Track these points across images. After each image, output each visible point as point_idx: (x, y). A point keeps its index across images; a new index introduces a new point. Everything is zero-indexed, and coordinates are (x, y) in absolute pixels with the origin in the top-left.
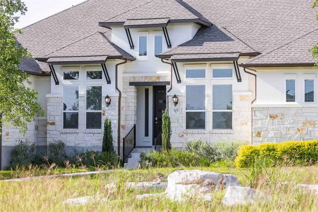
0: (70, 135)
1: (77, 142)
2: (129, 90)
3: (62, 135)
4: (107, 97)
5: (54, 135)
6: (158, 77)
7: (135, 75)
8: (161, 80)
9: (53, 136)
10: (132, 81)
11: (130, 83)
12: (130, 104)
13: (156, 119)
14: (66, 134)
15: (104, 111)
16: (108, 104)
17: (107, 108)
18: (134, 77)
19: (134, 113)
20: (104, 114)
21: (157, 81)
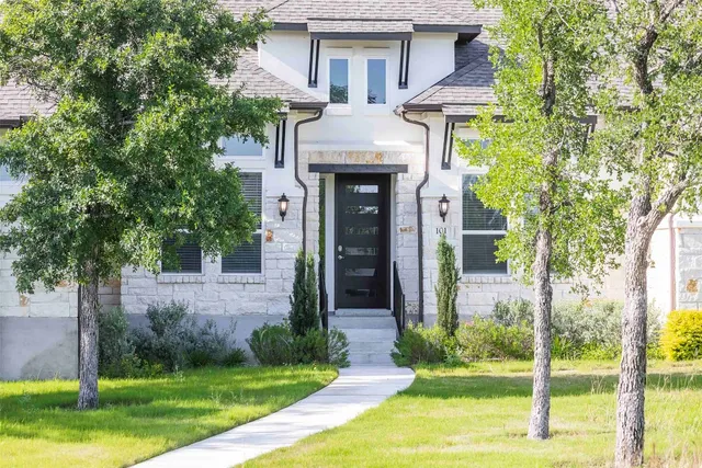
0: (183, 287)
1: (201, 305)
2: (307, 182)
3: (160, 287)
4: (284, 198)
5: (140, 287)
6: (380, 155)
7: (324, 148)
8: (386, 161)
9: (138, 291)
10: (316, 160)
11: (310, 165)
12: (311, 215)
13: (340, 248)
14: (171, 287)
15: (268, 230)
17: (279, 226)
18: (321, 153)
20: (269, 239)
21: (376, 162)
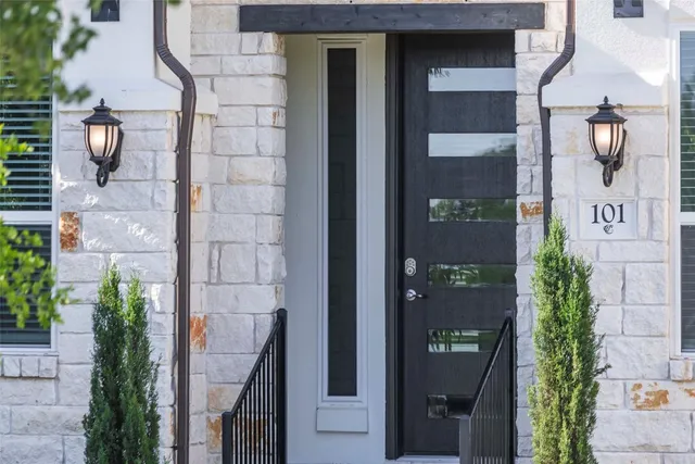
2: (236, 64)
4: (102, 116)
11: (244, 11)
12: (249, 168)
13: (411, 266)
15: (69, 215)
16: (107, 165)
17: (92, 198)
19: (271, 228)
20: (70, 241)
